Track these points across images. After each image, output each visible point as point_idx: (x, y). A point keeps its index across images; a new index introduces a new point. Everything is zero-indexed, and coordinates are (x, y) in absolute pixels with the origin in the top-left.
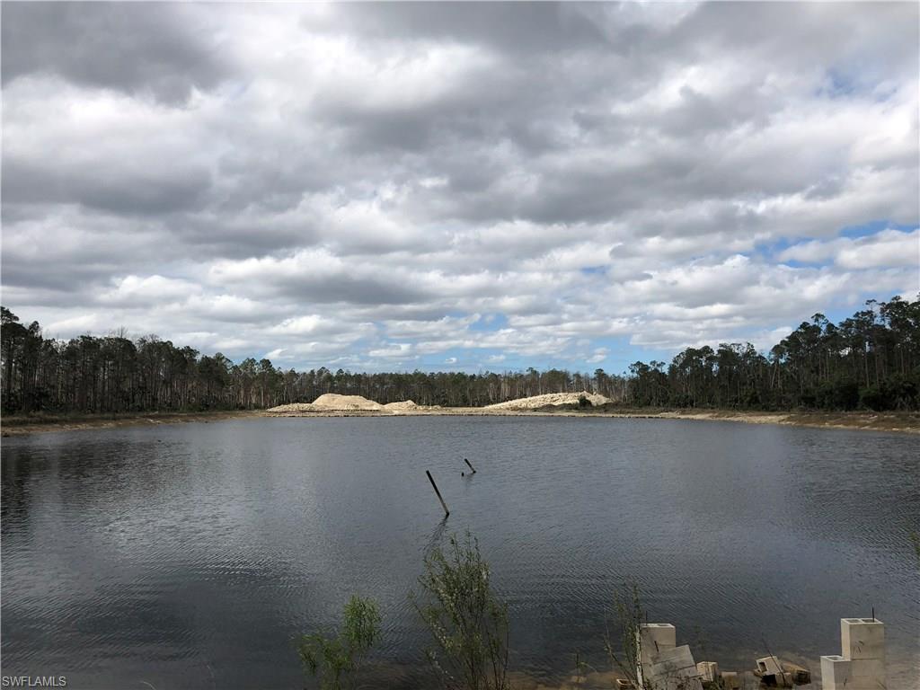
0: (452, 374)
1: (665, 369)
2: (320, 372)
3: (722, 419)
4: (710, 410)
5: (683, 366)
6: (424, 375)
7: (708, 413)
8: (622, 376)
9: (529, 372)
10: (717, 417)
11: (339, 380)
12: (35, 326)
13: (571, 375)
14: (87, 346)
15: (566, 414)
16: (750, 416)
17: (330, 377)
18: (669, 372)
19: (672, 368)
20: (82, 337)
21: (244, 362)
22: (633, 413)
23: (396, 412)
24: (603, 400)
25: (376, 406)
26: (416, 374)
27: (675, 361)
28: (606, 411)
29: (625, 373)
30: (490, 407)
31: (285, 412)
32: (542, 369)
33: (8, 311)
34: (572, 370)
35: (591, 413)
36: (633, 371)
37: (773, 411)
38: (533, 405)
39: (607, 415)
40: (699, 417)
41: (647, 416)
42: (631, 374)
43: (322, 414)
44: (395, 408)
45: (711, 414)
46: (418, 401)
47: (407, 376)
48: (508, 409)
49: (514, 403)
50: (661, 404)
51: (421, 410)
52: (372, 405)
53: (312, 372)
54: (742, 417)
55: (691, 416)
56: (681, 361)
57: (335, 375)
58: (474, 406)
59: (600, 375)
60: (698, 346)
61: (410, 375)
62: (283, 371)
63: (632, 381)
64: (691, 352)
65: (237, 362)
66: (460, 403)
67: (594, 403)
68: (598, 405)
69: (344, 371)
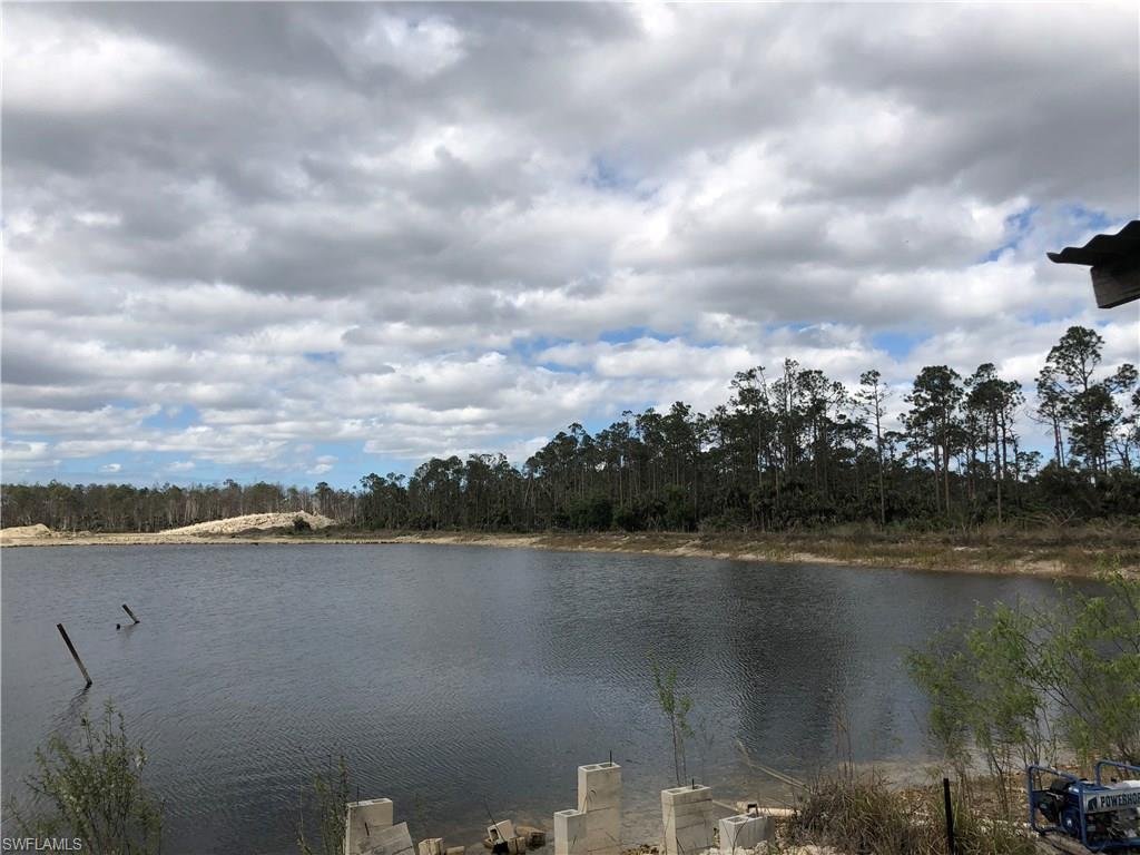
0: (112, 487)
1: (405, 484)
3: (469, 543)
5: (426, 480)
6: (66, 489)
7: (452, 536)
8: (351, 491)
9: (227, 486)
10: (462, 540)
13: (285, 489)
15: (275, 541)
18: (409, 487)
19: (413, 482)
22: (362, 538)
24: (326, 522)
26: (52, 486)
27: (417, 474)
28: (329, 536)
29: (355, 487)
30: (168, 532)
32: (246, 481)
34: (286, 484)
35: (309, 538)
36: (365, 485)
37: (524, 532)
38: (230, 529)
39: (330, 541)
40: (442, 541)
41: (380, 541)
42: (363, 489)
45: (456, 538)
46: (55, 525)
47: (38, 489)
48: (194, 535)
49: (204, 526)
50: (398, 526)
51: (58, 539)
54: (492, 540)
55: (432, 541)
56: (423, 474)
58: (143, 531)
59: (323, 489)
60: (445, 456)
61: (43, 489)
63: (364, 497)
64: (436, 463)
66: (122, 527)
67: (313, 526)
68: (318, 529)
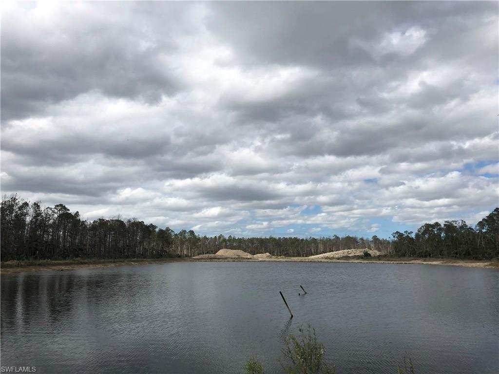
0: (290, 238)
1: (413, 236)
2: (220, 237)
3: (449, 264)
4: (441, 259)
5: (423, 234)
6: (275, 239)
7: (440, 261)
8: (388, 239)
9: (334, 237)
10: (445, 263)
11: (229, 242)
12: (77, 214)
13: (359, 239)
14: (101, 224)
15: (356, 261)
16: (466, 263)
17: (225, 240)
18: (415, 237)
19: (417, 235)
20: (99, 219)
21: (181, 232)
22: (395, 261)
23: (260, 259)
24: (378, 253)
25: (250, 256)
26: (271, 238)
27: (419, 231)
28: (380, 260)
29: (389, 238)
30: (313, 257)
31: (202, 259)
32: (342, 235)
33: (64, 206)
34: (359, 236)
35: (371, 261)
36: (394, 237)
37: (480, 260)
38: (337, 256)
39: (380, 262)
40: (434, 263)
41: (404, 262)
42: (393, 238)
43: (221, 260)
44: (260, 257)
45: (442, 262)
46: (272, 253)
47: (266, 239)
48: (323, 258)
49: (326, 255)
50: (412, 255)
51: (274, 258)
52: (248, 255)
53: (216, 237)
54: (461, 263)
55: (430, 263)
56: (422, 231)
57: (227, 238)
58: (303, 256)
59: (375, 239)
60: (432, 222)
61: (267, 239)
62: (200, 236)
63: (394, 242)
64: (428, 226)
65: (177, 232)
66: (295, 255)
67: (372, 255)
68: (374, 256)
69: (232, 236)
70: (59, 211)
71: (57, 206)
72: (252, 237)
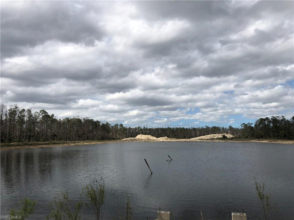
0: (180, 128)
1: (253, 126)
2: (138, 128)
3: (272, 142)
4: (269, 139)
5: (259, 124)
6: (171, 128)
7: (268, 140)
8: (238, 128)
9: (206, 127)
10: (270, 141)
11: (144, 130)
12: (53, 115)
13: (221, 128)
14: (68, 121)
15: (218, 141)
16: (283, 141)
17: (141, 129)
18: (255, 126)
20: (66, 118)
21: (115, 125)
22: (241, 140)
23: (161, 140)
24: (231, 136)
25: (155, 138)
26: (168, 128)
27: (256, 123)
28: (232, 140)
30: (193, 139)
31: (127, 140)
32: (211, 126)
33: (45, 111)
34: (221, 126)
35: (227, 140)
36: (242, 126)
38: (207, 138)
39: (232, 141)
40: (264, 142)
41: (245, 141)
43: (138, 141)
44: (161, 139)
45: (268, 141)
46: (169, 137)
47: (165, 129)
48: (198, 139)
49: (201, 137)
50: (252, 137)
51: (169, 140)
52: (154, 138)
53: (136, 128)
55: (261, 142)
57: (143, 128)
58: (187, 138)
59: (230, 127)
60: (264, 118)
62: (127, 127)
63: (242, 129)
64: (261, 119)
65: (113, 125)
66: (183, 137)
68: (229, 138)
69: (146, 127)
70: (43, 113)
71: (41, 111)
72: (157, 128)
